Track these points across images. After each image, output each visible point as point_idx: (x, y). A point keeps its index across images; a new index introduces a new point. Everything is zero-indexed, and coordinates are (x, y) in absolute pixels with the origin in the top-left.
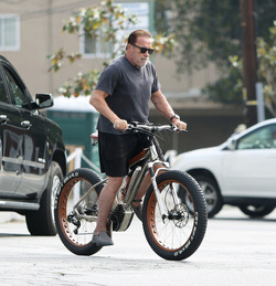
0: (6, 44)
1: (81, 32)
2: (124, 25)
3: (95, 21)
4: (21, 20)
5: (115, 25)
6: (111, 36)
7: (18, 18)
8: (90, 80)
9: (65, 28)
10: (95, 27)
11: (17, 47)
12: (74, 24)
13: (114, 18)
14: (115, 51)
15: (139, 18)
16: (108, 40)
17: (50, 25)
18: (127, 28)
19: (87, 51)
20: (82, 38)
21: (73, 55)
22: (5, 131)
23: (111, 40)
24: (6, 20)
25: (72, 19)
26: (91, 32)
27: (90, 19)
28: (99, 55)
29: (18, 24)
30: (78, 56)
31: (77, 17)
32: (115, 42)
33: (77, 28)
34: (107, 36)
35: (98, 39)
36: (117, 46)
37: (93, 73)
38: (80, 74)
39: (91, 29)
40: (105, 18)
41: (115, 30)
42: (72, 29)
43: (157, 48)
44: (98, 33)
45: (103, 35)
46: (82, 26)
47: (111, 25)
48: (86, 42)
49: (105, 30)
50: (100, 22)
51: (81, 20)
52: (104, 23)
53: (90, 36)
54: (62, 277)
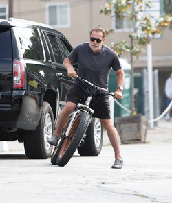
0: (61, 23)
1: (113, 14)
2: (143, 9)
3: (122, 7)
4: (71, 6)
5: (137, 8)
6: (134, 17)
7: (69, 5)
8: (120, 47)
9: (101, 12)
10: (123, 10)
11: (68, 25)
12: (108, 9)
13: (135, 4)
14: (137, 27)
15: (153, 4)
16: (132, 19)
17: (91, 9)
18: (145, 11)
19: (117, 27)
20: (114, 18)
21: (107, 30)
22: (61, 83)
23: (134, 19)
24: (61, 7)
25: (107, 5)
26: (120, 14)
27: (119, 5)
28: (126, 30)
29: (69, 9)
30: (111, 31)
31: (110, 4)
32: (136, 20)
33: (110, 11)
34: (131, 16)
35: (125, 18)
36: (138, 23)
37: (122, 43)
38: (113, 43)
39: (120, 12)
40: (129, 4)
41: (137, 12)
42: (107, 12)
43: (166, 24)
44: (124, 14)
45: (128, 15)
46: (113, 10)
47: (133, 9)
48: (116, 21)
49: (129, 12)
50: (126, 6)
51: (113, 6)
52: (128, 8)
53: (119, 16)
54: (102, 185)
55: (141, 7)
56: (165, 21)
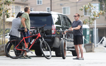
0: (67, 13)
1: (84, 10)
2: (93, 9)
3: (87, 8)
4: (70, 8)
6: (90, 11)
7: (70, 7)
8: (86, 21)
9: (80, 10)
10: (87, 9)
11: (69, 14)
12: (82, 9)
15: (97, 7)
17: (77, 9)
19: (85, 15)
20: (84, 12)
21: (82, 15)
24: (67, 8)
25: (82, 8)
28: (88, 15)
29: (70, 9)
30: (83, 16)
32: (91, 12)
33: (83, 9)
35: (88, 12)
36: (92, 13)
37: (86, 20)
38: (84, 20)
39: (86, 10)
41: (91, 10)
42: (82, 10)
43: (101, 14)
44: (87, 10)
46: (84, 9)
47: (90, 9)
48: (85, 13)
49: (89, 10)
50: (88, 8)
51: (84, 8)
53: (86, 11)
55: (92, 8)
56: (100, 13)
